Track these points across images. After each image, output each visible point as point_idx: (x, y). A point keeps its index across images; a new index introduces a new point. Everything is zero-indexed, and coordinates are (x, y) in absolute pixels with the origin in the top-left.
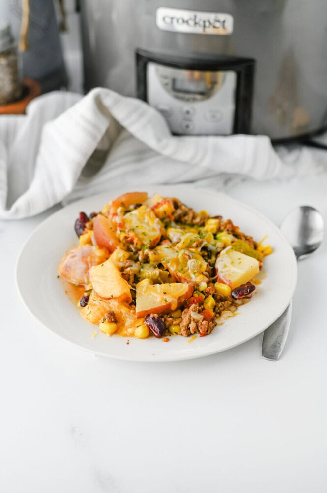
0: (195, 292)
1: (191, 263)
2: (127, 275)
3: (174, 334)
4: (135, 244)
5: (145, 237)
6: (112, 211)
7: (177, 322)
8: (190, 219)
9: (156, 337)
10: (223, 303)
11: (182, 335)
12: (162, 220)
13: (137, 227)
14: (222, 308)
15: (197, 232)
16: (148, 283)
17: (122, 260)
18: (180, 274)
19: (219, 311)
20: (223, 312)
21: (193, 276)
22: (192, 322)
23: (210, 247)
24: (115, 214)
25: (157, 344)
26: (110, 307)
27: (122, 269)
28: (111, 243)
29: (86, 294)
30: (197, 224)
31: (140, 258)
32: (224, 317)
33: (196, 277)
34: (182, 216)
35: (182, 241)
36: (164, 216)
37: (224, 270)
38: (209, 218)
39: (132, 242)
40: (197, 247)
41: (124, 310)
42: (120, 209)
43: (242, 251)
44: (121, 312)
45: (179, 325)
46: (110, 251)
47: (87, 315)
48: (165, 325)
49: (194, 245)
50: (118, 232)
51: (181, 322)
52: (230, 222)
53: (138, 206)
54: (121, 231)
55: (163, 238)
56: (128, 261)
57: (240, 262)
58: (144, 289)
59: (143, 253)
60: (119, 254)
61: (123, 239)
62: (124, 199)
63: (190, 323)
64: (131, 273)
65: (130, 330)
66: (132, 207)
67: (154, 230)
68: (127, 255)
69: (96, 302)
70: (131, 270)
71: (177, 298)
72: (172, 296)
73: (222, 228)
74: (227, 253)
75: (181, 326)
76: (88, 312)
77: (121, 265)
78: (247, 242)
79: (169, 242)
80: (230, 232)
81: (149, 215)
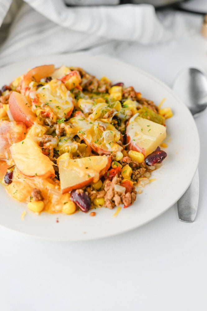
0: (113, 163)
1: (105, 134)
2: (47, 151)
3: (99, 206)
4: (51, 118)
5: (60, 111)
6: (24, 85)
7: (101, 194)
8: (96, 88)
9: (83, 211)
10: (138, 170)
11: (106, 207)
12: (72, 91)
13: (51, 101)
14: (139, 176)
15: (104, 101)
16: (69, 157)
17: (40, 135)
18: (97, 145)
19: (136, 178)
20: (140, 179)
21: (108, 146)
22: (116, 195)
23: (120, 115)
24: (28, 89)
25: (84, 218)
26: (35, 185)
27: (41, 144)
28: (28, 119)
29: (9, 171)
30: (103, 93)
31: (57, 132)
32: (142, 185)
33: (112, 147)
34: (88, 85)
35: (94, 113)
36: (73, 87)
37: (135, 138)
38: (112, 86)
39: (48, 116)
40: (109, 117)
41: (49, 187)
42: (32, 84)
43: (148, 117)
44: (46, 189)
45: (103, 198)
46: (27, 126)
47: (14, 194)
48: (90, 199)
49: (106, 115)
50: (34, 107)
51: (105, 195)
52: (133, 90)
53: (49, 79)
54: (36, 106)
55: (76, 110)
56: (46, 136)
57: (150, 130)
58: (66, 165)
59: (59, 126)
60: (37, 129)
61: (39, 115)
62: (34, 73)
63: (114, 196)
64: (51, 148)
65: (58, 208)
66: (43, 81)
67: (67, 102)
68: (44, 129)
69: (21, 180)
70: (51, 145)
71: (99, 171)
72: (94, 170)
73: (126, 95)
74: (135, 120)
75: (106, 199)
76: (14, 191)
77: (40, 139)
78: (149, 106)
79: (81, 113)
80: (134, 99)
81: (61, 88)
